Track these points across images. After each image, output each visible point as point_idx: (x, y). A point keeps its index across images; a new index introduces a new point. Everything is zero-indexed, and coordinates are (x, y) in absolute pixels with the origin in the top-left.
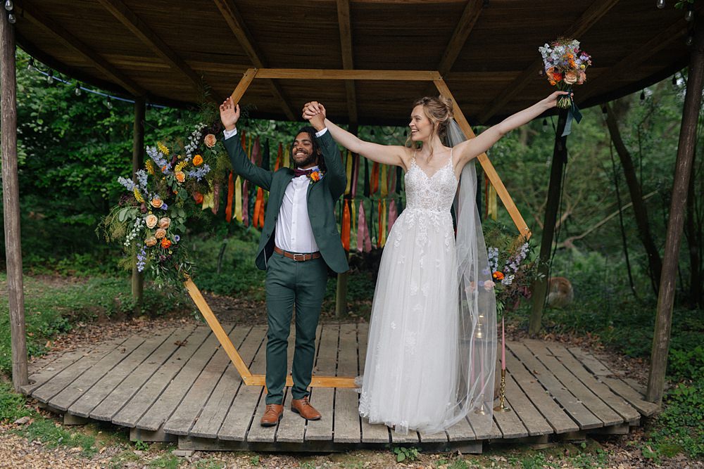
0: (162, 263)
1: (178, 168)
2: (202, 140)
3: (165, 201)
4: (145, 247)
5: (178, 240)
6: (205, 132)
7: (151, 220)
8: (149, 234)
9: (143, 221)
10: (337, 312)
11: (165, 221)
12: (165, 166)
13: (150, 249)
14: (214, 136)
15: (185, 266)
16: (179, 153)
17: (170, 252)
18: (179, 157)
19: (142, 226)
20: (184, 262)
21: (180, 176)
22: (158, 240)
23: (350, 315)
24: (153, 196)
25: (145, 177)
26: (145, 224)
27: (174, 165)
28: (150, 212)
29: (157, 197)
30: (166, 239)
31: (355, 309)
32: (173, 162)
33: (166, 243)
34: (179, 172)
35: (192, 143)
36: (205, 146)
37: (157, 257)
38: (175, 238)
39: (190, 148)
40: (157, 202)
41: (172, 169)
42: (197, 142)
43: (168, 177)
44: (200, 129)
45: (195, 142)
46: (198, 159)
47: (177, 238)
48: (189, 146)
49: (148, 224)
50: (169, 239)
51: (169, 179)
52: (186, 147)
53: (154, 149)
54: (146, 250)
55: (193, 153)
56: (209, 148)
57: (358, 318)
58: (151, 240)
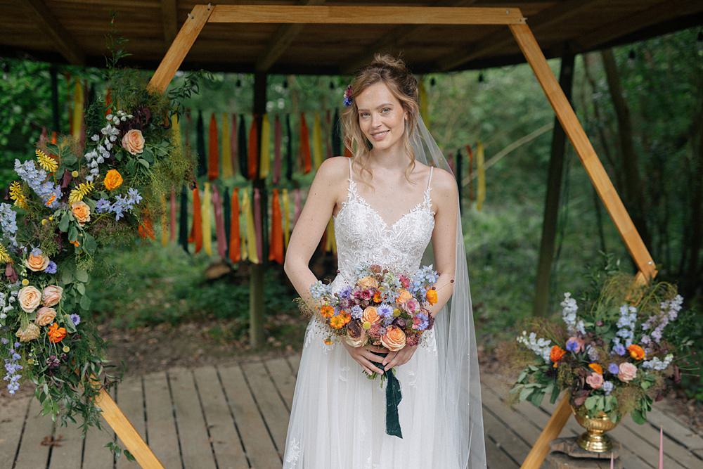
0: (52, 371)
1: (76, 196)
2: (118, 143)
3: (52, 258)
4: (17, 344)
5: (77, 323)
6: (123, 128)
7: (28, 297)
8: (24, 321)
9: (12, 299)
10: (253, 340)
11: (53, 293)
12: (50, 194)
13: (27, 347)
14: (139, 132)
15: (93, 367)
16: (74, 166)
17: (66, 349)
18: (75, 174)
19: (10, 307)
20: (90, 362)
21: (81, 210)
22: (42, 329)
23: (271, 344)
24: (30, 250)
25: (12, 216)
26: (16, 303)
27: (66, 191)
28: (25, 282)
29: (36, 251)
30: (56, 325)
31: (276, 332)
32: (65, 185)
33: (56, 333)
34: (77, 203)
35: (101, 148)
36: (125, 152)
37: (41, 358)
38: (73, 321)
39: (96, 156)
40: (38, 260)
41: (65, 198)
42: (109, 146)
43: (57, 213)
44: (117, 122)
45: (105, 146)
46: (113, 178)
47: (75, 319)
48: (94, 153)
49: (23, 306)
50: (62, 325)
51: (60, 218)
52: (88, 156)
53: (30, 165)
54: (18, 350)
55: (104, 167)
56: (133, 157)
57: (283, 348)
58: (28, 332)
